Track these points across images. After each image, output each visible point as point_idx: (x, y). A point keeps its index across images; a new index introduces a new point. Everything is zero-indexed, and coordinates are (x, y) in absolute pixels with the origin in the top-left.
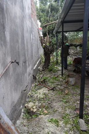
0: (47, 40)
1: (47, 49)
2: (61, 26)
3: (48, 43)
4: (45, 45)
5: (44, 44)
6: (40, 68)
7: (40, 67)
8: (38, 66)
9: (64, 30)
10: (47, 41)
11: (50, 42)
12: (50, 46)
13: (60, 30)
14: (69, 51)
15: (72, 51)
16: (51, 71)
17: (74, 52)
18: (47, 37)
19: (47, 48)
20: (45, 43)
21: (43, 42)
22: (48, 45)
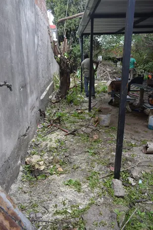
0: (64, 48)
1: (65, 65)
2: (90, 23)
3: (66, 54)
4: (61, 56)
5: (59, 56)
6: (52, 97)
8: (48, 95)
9: (94, 32)
10: (64, 51)
11: (70, 52)
12: (69, 59)
13: (88, 30)
14: (103, 69)
15: (108, 69)
16: (71, 103)
17: (112, 71)
18: (65, 43)
19: (64, 62)
20: (61, 54)
21: (58, 51)
22: (66, 57)
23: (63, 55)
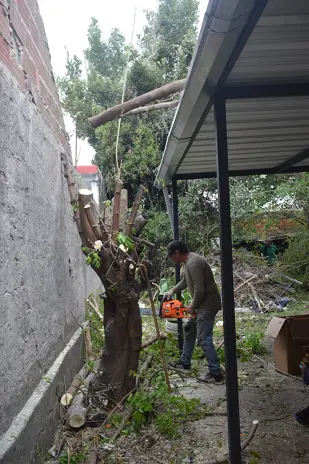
0: (116, 216)
3: (121, 237)
4: (107, 246)
5: (98, 244)
6: (73, 402)
7: (74, 395)
10: (116, 226)
11: (136, 232)
12: (136, 252)
14: (235, 273)
15: (248, 274)
16: (147, 423)
18: (118, 202)
19: (116, 265)
20: (104, 238)
21: (94, 229)
22: (122, 247)
23: (112, 243)
